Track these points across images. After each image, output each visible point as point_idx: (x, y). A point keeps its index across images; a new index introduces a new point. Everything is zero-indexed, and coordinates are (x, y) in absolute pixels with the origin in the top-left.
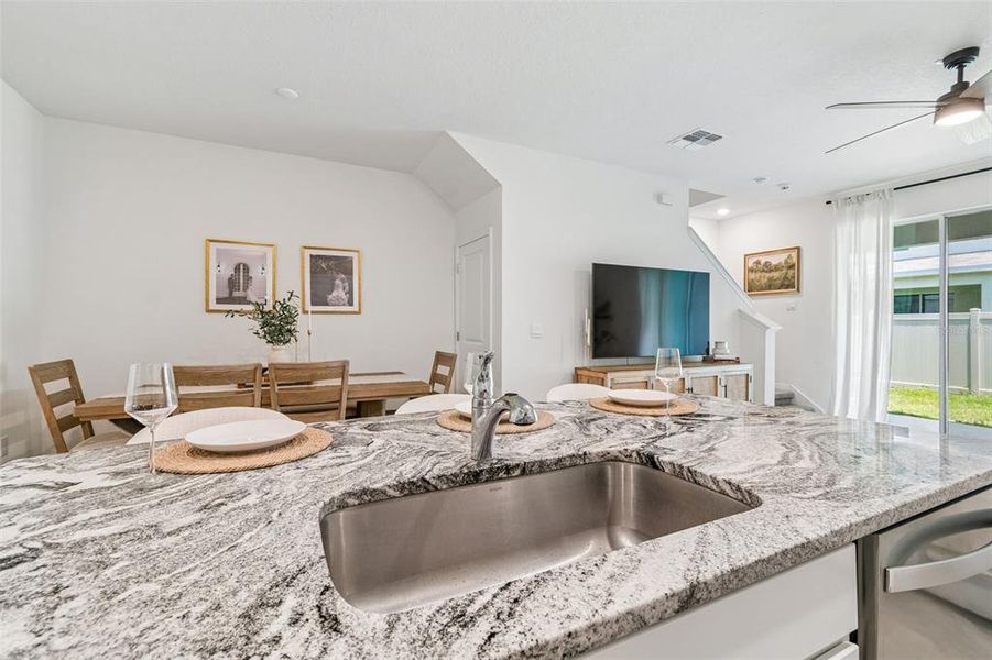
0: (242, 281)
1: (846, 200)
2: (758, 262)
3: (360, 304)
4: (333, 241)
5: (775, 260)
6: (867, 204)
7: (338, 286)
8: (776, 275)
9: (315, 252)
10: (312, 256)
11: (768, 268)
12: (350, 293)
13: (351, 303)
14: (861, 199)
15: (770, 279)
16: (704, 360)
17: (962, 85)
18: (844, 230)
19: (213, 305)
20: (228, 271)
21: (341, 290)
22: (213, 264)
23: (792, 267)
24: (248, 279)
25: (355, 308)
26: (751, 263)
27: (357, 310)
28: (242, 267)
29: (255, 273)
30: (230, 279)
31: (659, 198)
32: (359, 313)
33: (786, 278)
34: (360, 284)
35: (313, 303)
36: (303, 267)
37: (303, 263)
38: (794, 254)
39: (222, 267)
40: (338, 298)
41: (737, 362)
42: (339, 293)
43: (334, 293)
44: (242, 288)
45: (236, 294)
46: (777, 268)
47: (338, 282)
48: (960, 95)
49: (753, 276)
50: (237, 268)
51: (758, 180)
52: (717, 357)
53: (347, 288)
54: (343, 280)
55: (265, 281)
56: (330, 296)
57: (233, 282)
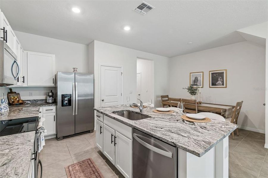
3: (226, 85)
4: (217, 69)
7: (219, 80)
10: (212, 73)
12: (223, 82)
13: (223, 85)
20: (194, 79)
21: (220, 81)
22: (191, 78)
24: (197, 80)
27: (225, 87)
29: (199, 79)
32: (226, 87)
35: (212, 85)
36: (210, 76)
37: (210, 75)
39: (193, 78)
40: (219, 83)
42: (220, 82)
43: (218, 82)
44: (196, 82)
45: (195, 84)
47: (219, 79)
50: (195, 78)
53: (222, 81)
54: (221, 79)
55: (201, 80)
56: (217, 83)
57: (194, 81)
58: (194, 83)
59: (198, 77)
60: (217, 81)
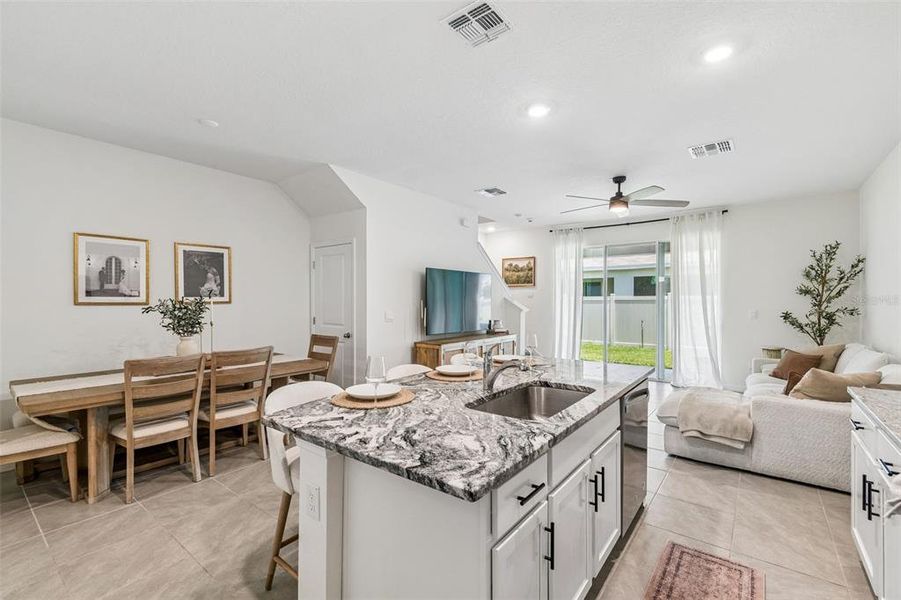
0: (113, 274)
1: (561, 231)
2: (511, 265)
3: (230, 296)
4: (204, 239)
5: (522, 264)
6: (571, 235)
7: (210, 279)
8: (521, 274)
9: (188, 248)
10: (184, 252)
11: (517, 269)
12: (221, 285)
13: (222, 294)
14: (568, 231)
15: (518, 277)
16: (488, 333)
17: (619, 195)
18: (559, 249)
19: (82, 298)
20: (98, 264)
21: (213, 283)
22: (82, 257)
23: (530, 269)
24: (120, 272)
25: (226, 298)
26: (506, 266)
28: (114, 260)
29: (128, 265)
30: (100, 272)
31: (462, 222)
32: (230, 302)
33: (527, 277)
34: (230, 277)
36: (177, 262)
37: (177, 257)
38: (532, 261)
39: (92, 261)
40: (210, 290)
41: (507, 333)
42: (211, 285)
43: (207, 286)
44: (113, 280)
45: (107, 286)
46: (522, 270)
47: (210, 275)
48: (619, 199)
49: (508, 274)
50: (109, 261)
51: (517, 215)
52: (497, 330)
53: (219, 281)
54: (214, 274)
55: (138, 274)
56: (203, 288)
57: (104, 276)
58: (102, 286)
59: (120, 257)
60: (205, 280)
